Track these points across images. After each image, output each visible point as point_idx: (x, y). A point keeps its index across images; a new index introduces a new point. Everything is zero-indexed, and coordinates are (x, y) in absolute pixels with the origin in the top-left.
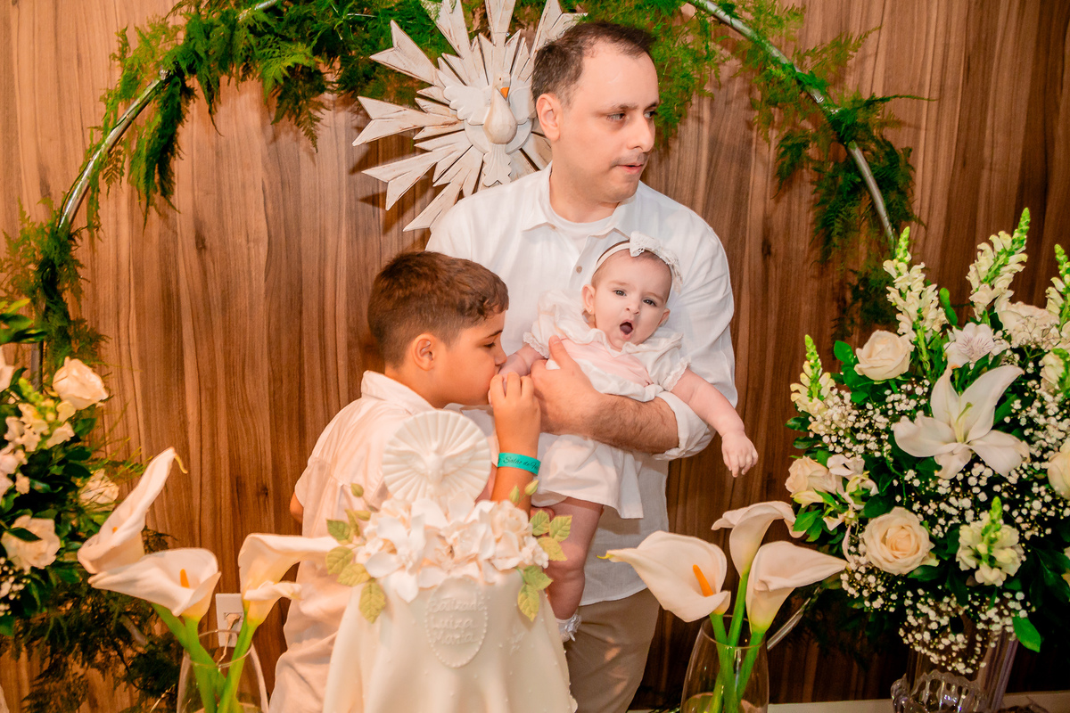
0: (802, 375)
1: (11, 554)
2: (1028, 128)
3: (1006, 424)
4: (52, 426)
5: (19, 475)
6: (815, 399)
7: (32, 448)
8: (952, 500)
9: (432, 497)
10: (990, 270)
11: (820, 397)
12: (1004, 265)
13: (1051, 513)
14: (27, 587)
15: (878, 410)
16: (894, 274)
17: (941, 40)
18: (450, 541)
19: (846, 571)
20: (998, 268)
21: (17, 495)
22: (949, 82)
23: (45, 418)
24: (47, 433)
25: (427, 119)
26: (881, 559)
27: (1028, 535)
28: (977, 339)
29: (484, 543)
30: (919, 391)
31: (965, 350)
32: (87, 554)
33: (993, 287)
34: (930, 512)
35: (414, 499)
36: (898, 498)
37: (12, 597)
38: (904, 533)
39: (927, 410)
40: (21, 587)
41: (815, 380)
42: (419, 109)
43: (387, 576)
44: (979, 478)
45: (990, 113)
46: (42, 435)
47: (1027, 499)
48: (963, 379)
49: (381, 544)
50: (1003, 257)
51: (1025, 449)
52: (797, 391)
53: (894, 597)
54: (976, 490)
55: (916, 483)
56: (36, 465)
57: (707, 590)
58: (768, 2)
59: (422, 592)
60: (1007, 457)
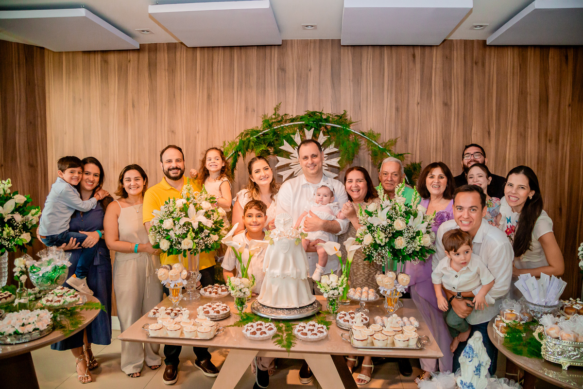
0: (358, 212)
3: (390, 218)
4: (219, 216)
7: (215, 220)
9: (283, 227)
11: (362, 216)
13: (392, 232)
18: (284, 233)
19: (362, 247)
25: (292, 161)
27: (389, 236)
29: (290, 233)
30: (376, 213)
32: (223, 240)
36: (370, 232)
38: (369, 237)
39: (377, 216)
41: (361, 213)
42: (290, 159)
43: (274, 238)
44: (381, 226)
47: (388, 229)
51: (389, 221)
54: (380, 228)
55: (373, 229)
57: (336, 250)
58: (372, 132)
59: (279, 240)
60: (385, 222)
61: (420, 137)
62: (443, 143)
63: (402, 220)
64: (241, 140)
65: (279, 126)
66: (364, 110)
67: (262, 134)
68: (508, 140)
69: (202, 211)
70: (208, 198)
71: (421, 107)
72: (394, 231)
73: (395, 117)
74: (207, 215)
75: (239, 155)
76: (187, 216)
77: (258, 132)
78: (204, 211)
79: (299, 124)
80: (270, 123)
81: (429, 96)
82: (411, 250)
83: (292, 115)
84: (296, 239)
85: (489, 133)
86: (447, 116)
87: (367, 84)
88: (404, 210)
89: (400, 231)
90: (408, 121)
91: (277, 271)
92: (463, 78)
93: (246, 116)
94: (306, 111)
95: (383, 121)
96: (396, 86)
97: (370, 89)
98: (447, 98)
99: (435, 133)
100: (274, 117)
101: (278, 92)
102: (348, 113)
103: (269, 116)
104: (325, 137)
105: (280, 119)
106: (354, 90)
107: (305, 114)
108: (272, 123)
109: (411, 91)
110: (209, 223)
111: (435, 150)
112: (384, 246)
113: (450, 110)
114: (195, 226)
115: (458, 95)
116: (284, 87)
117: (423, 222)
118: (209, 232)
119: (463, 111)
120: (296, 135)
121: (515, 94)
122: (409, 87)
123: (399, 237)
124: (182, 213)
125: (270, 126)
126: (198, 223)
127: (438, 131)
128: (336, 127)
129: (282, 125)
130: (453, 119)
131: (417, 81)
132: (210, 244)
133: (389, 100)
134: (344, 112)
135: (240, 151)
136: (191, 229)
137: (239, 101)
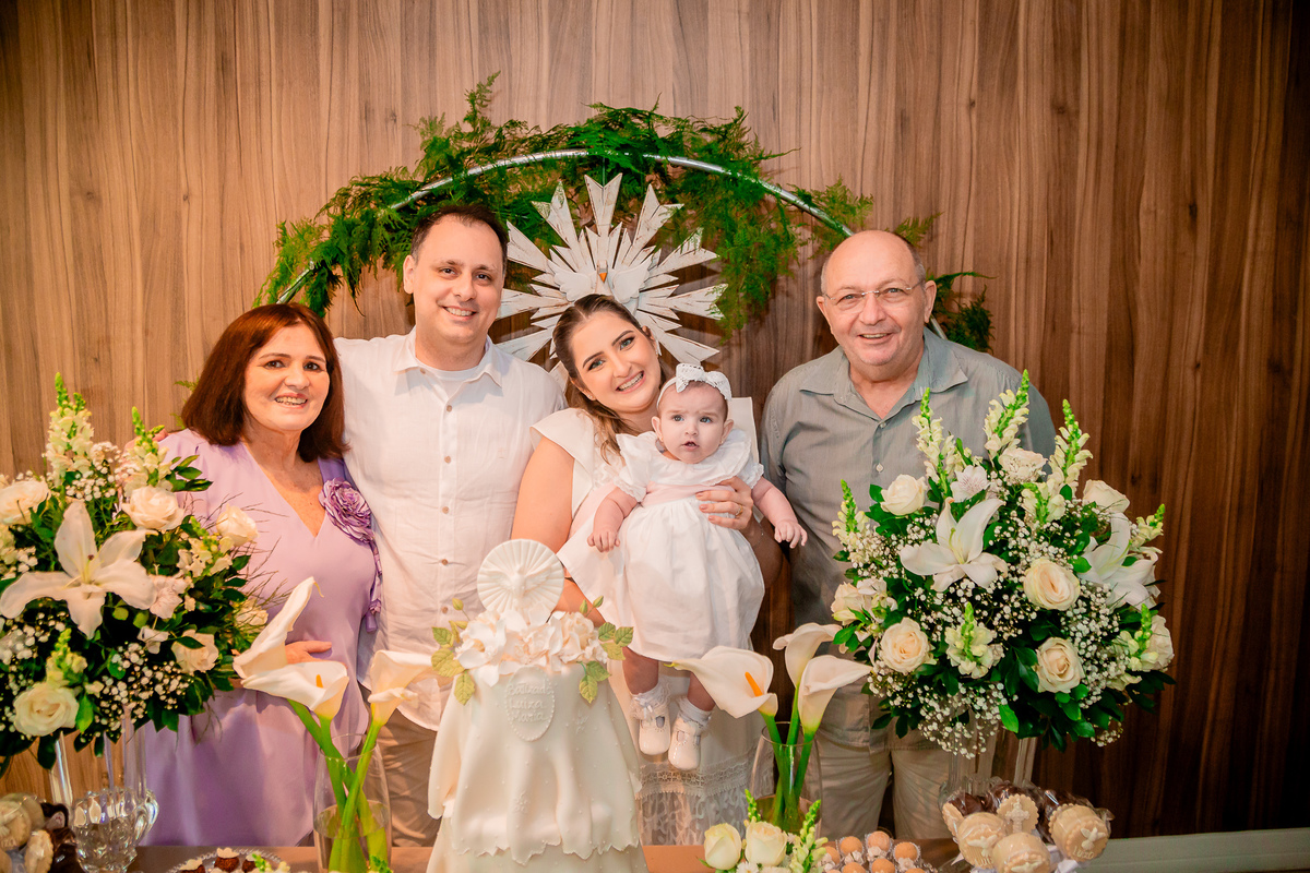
0: (840, 513)
1: (179, 660)
2: (1112, 295)
3: (997, 548)
4: (216, 555)
5: (187, 597)
6: (852, 533)
7: (198, 574)
8: (945, 609)
9: (517, 609)
10: (999, 422)
11: (856, 530)
12: (1011, 418)
13: (1021, 617)
14: (191, 685)
15: (901, 541)
16: (920, 427)
17: (1024, 217)
18: (526, 640)
19: (871, 674)
20: (1007, 421)
21: (185, 612)
22: (1034, 255)
23: (210, 550)
24: (210, 561)
25: (542, 302)
26: (892, 661)
27: (1006, 636)
28: (973, 478)
29: (553, 641)
30: (927, 522)
31: (965, 487)
32: (240, 661)
33: (1001, 437)
34: (931, 621)
35: (503, 611)
36: (909, 611)
37: (179, 693)
38: (911, 638)
39: (933, 537)
40: (186, 685)
41: (851, 517)
42: (534, 293)
43: (477, 668)
44: (966, 590)
45: (1074, 281)
46: (207, 564)
47: (1002, 605)
48: (959, 511)
49: (472, 643)
50: (1010, 411)
51: (1003, 566)
52: (837, 527)
53: (911, 695)
54: (963, 600)
55: (923, 598)
56: (201, 588)
57: (757, 693)
58: (840, 193)
59: (502, 679)
60: (986, 571)
61: (977, 220)
62: (1051, 242)
63: (1055, 560)
64: (340, 220)
65: (490, 167)
66: (788, 120)
67: (423, 199)
68: (1251, 233)
69: (132, 539)
70: (163, 473)
71: (979, 116)
72: (1034, 616)
73: (896, 151)
74: (159, 554)
75: (334, 279)
76: (48, 562)
77: (406, 188)
78: (140, 535)
79: (565, 159)
80: (454, 154)
81: (1008, 83)
82: (1099, 691)
83: (537, 127)
84: (581, 669)
85: (1193, 210)
86: (1063, 149)
87: (800, 31)
88: (1058, 514)
89: (1055, 612)
90: (936, 160)
91: (498, 826)
92: (1117, 20)
93: (366, 138)
94: (595, 106)
95: (854, 160)
96: (899, 39)
97: (812, 46)
98: (1064, 88)
99: (1024, 207)
100: (467, 128)
101: (481, 48)
102: (746, 124)
103: (450, 123)
104: (663, 209)
105: (491, 137)
106: (754, 50)
107: (590, 121)
108: (463, 153)
109: (947, 58)
110: (163, 595)
111: (1022, 265)
112: (985, 681)
113: (1072, 127)
114: (87, 615)
115: (1100, 83)
116: (505, 32)
117: (1129, 562)
118: (163, 636)
119: (1114, 133)
120: (555, 199)
121: (1277, 81)
122: (940, 43)
123: (1051, 642)
124: (22, 554)
125: (454, 164)
126: (101, 602)
127: (1035, 199)
128: (707, 173)
129: (501, 163)
130: (1081, 160)
131: (969, 28)
132: (173, 695)
133: (874, 90)
134: (735, 116)
135: (335, 262)
136: (66, 634)
137: (336, 83)
